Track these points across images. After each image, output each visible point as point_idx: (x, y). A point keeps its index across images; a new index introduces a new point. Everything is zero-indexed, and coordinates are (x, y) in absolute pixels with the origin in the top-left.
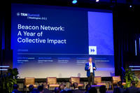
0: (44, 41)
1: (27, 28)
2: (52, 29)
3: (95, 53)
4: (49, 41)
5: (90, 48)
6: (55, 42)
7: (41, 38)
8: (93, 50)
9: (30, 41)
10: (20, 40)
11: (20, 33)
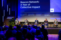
0: (31, 7)
1: (24, 2)
2: (34, 2)
3: (53, 12)
4: (33, 7)
5: (51, 9)
6: (35, 7)
7: (29, 6)
8: (52, 10)
9: (25, 7)
10: (21, 7)
11: (21, 5)
